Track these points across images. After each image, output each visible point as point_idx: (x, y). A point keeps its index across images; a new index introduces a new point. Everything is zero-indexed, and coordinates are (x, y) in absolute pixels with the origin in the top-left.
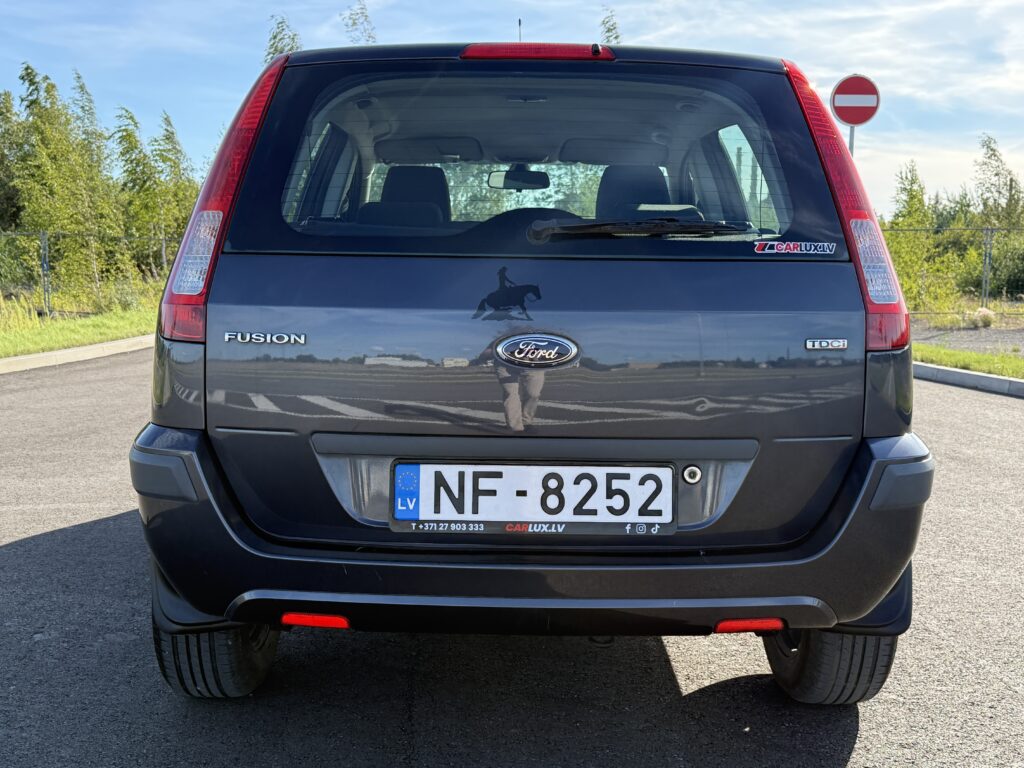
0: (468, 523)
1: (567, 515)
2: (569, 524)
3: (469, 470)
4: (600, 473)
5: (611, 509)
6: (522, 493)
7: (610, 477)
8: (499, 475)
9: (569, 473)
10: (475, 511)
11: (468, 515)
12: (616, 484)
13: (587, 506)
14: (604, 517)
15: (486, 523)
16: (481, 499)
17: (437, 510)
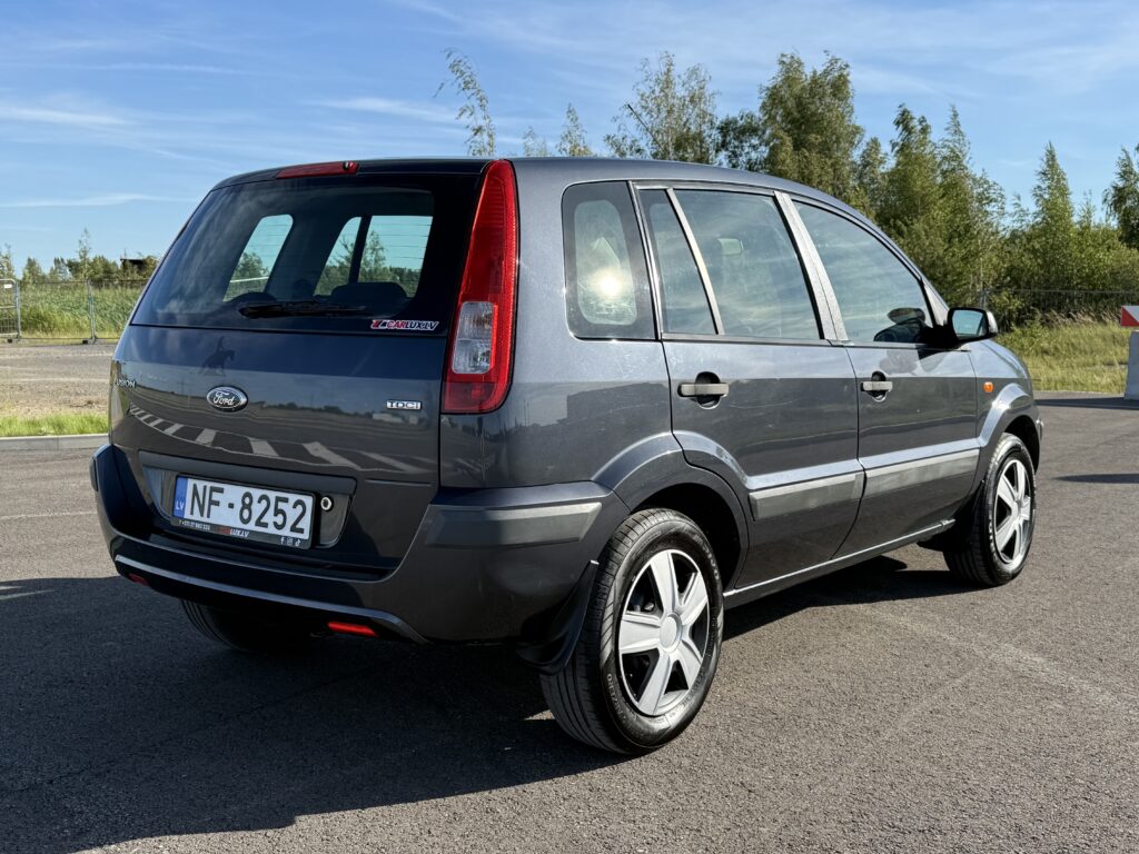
0: (203, 523)
1: (251, 526)
2: (252, 532)
3: (209, 484)
4: (272, 495)
5: (275, 524)
6: (231, 506)
7: (278, 499)
8: (221, 491)
9: (256, 493)
10: (208, 516)
11: (205, 519)
12: (281, 505)
13: (263, 520)
14: (271, 530)
15: (212, 525)
16: (212, 507)
17: (192, 513)
